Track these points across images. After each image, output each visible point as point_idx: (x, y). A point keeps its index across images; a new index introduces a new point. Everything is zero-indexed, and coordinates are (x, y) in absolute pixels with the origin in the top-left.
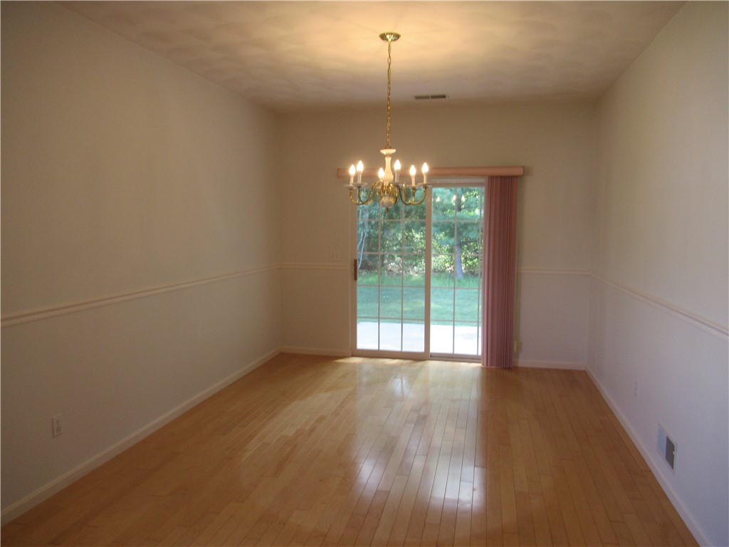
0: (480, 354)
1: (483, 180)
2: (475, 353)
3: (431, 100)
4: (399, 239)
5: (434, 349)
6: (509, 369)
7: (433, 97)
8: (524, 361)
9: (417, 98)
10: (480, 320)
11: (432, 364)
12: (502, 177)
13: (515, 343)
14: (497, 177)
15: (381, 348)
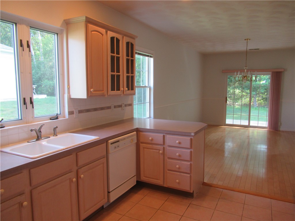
0: (267, 126)
1: (270, 73)
2: (265, 126)
3: (254, 50)
4: (231, 92)
5: (251, 124)
6: (277, 131)
7: (255, 49)
8: (282, 128)
9: (250, 50)
10: (267, 116)
11: (251, 129)
12: (276, 72)
13: (279, 123)
14: (275, 72)
15: (234, 124)
